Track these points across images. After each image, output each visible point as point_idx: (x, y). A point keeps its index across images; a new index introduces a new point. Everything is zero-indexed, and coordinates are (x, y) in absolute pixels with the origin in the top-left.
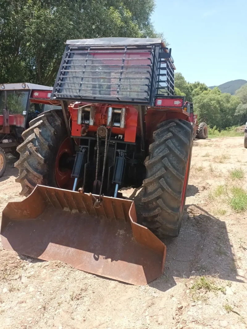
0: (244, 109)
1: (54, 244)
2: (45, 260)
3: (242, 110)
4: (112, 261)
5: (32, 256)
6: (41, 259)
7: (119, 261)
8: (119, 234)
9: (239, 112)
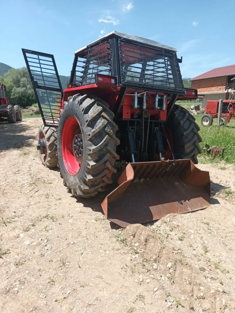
0: (19, 92)
1: (153, 206)
2: (158, 219)
3: (17, 93)
4: (189, 201)
5: (149, 221)
6: (155, 220)
7: (191, 199)
8: (177, 185)
9: (14, 95)
